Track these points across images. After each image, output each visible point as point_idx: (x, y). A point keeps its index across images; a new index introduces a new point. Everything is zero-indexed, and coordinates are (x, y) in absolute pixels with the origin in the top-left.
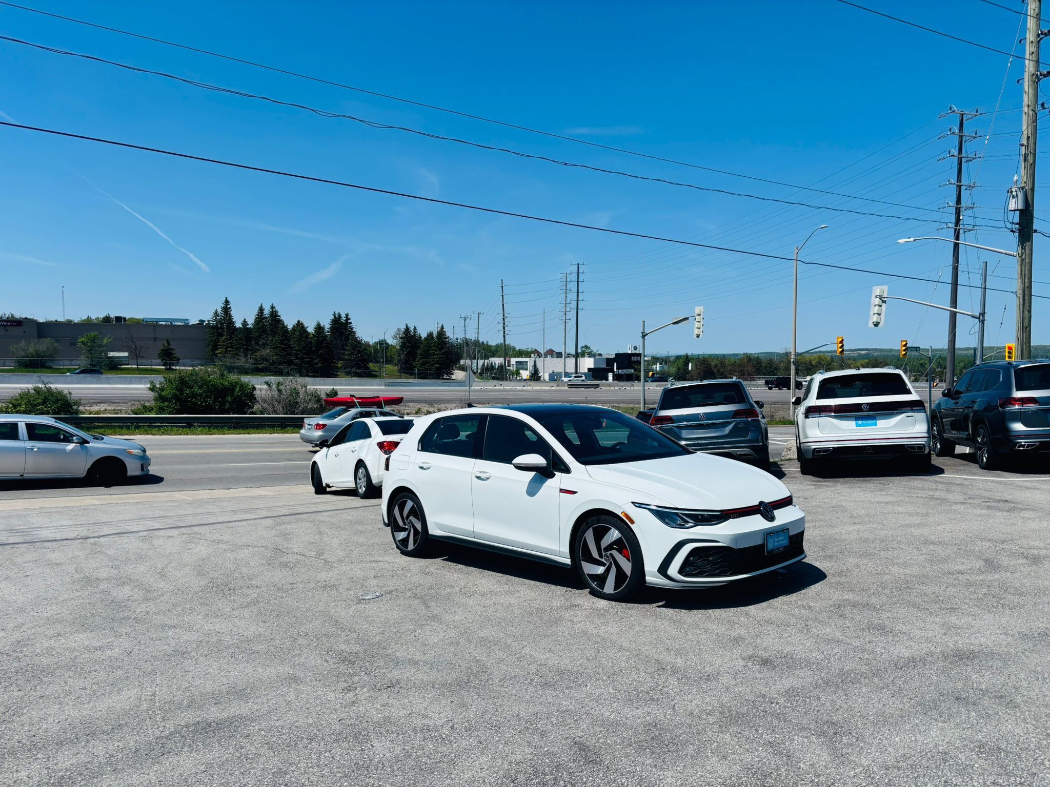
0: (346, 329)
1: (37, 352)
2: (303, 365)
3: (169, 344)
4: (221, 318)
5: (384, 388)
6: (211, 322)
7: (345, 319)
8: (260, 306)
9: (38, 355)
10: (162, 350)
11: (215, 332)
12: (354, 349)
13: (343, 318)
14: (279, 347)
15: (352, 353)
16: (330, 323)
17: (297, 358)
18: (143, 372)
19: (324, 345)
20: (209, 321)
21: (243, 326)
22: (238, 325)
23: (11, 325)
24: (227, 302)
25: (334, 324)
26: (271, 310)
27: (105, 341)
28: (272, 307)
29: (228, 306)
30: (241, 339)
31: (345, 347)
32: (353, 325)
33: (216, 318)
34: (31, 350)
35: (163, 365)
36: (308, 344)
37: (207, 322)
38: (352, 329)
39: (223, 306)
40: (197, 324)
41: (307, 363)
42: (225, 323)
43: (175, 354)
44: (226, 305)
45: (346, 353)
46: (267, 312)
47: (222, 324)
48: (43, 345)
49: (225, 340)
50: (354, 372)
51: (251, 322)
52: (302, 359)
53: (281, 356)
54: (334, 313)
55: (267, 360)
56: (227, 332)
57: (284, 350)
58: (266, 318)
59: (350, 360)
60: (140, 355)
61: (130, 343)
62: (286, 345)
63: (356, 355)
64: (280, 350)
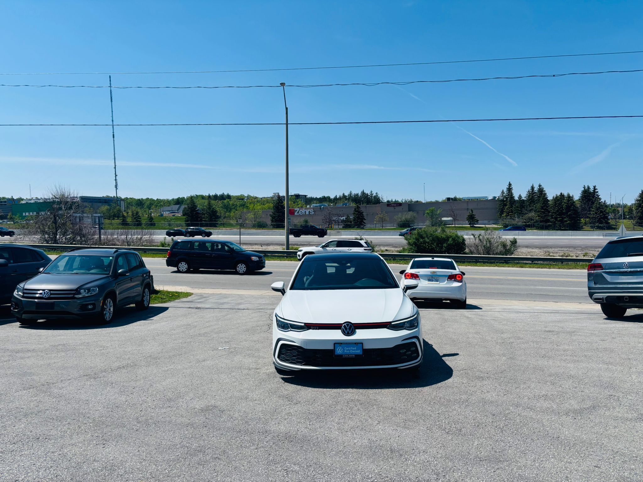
0: (593, 197)
1: (406, 219)
2: (556, 222)
3: (472, 212)
4: (506, 195)
5: (602, 237)
6: (500, 198)
7: (593, 189)
8: (532, 185)
9: (407, 221)
10: (469, 216)
11: (502, 204)
12: (597, 210)
13: (592, 190)
14: (541, 211)
15: (596, 213)
16: (581, 193)
17: (552, 218)
18: (458, 228)
19: (572, 208)
20: (499, 197)
21: (519, 199)
22: (516, 198)
23: (396, 206)
24: (510, 185)
25: (584, 194)
26: (539, 188)
27: (438, 212)
28: (540, 186)
29: (511, 187)
30: (518, 207)
31: (591, 209)
32: (599, 193)
33: (503, 195)
34: (404, 218)
35: (469, 225)
36: (560, 208)
37: (497, 198)
38: (598, 196)
39: (508, 187)
40: (492, 199)
41: (559, 221)
42: (508, 198)
43: (476, 217)
44: (510, 187)
45: (591, 213)
46: (536, 189)
47: (507, 198)
48: (408, 215)
49: (508, 208)
50: (597, 226)
51: (524, 196)
52: (556, 218)
53: (542, 217)
54: (584, 186)
55: (532, 220)
56: (509, 203)
57: (544, 212)
58: (535, 193)
59: (594, 218)
60: (457, 219)
61: (451, 212)
62: (545, 209)
63: (599, 214)
64: (541, 213)
